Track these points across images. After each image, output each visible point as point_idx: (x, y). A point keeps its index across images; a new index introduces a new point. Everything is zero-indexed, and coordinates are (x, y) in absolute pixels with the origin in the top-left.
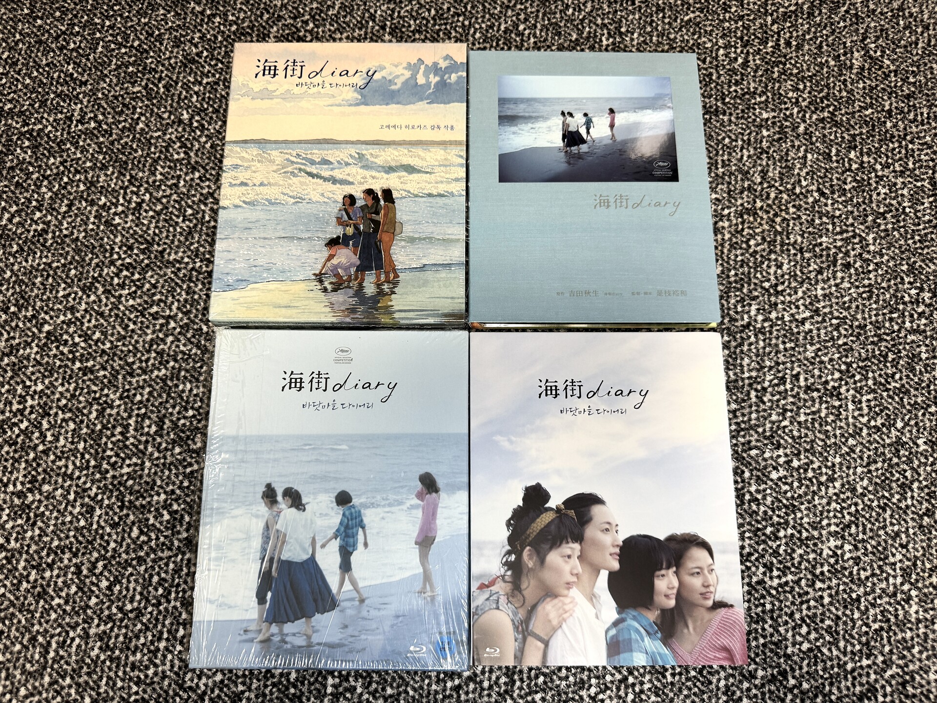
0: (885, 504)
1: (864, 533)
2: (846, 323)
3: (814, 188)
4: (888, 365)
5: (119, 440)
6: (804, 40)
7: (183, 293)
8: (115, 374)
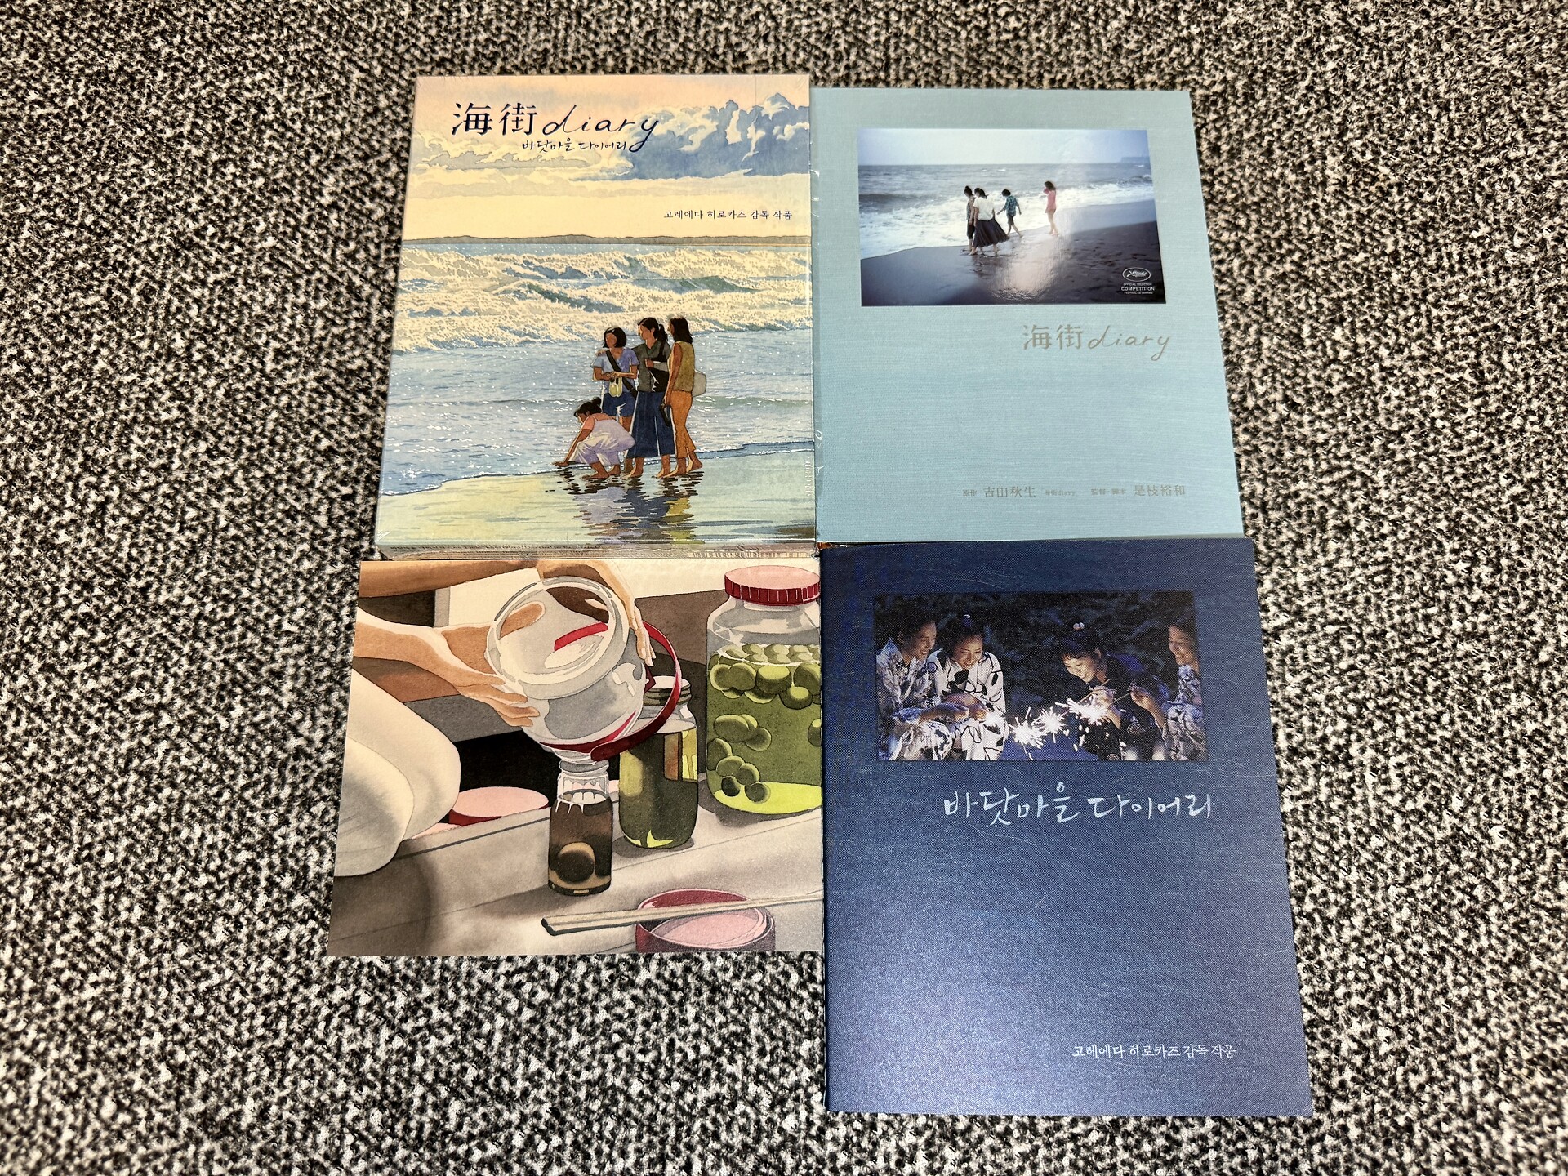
0: (1443, 949)
1: (1410, 1005)
2: (1350, 630)
3: (1278, 396)
4: (1429, 699)
5: (75, 939)
6: (1241, 141)
7: (184, 661)
8: (65, 820)
